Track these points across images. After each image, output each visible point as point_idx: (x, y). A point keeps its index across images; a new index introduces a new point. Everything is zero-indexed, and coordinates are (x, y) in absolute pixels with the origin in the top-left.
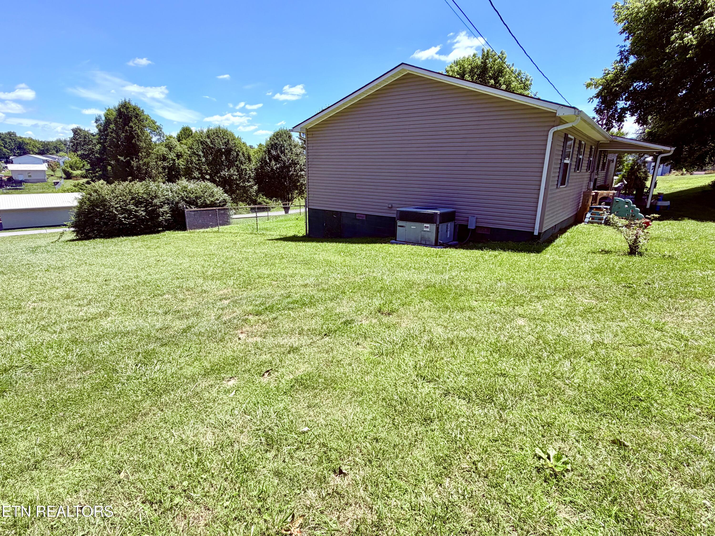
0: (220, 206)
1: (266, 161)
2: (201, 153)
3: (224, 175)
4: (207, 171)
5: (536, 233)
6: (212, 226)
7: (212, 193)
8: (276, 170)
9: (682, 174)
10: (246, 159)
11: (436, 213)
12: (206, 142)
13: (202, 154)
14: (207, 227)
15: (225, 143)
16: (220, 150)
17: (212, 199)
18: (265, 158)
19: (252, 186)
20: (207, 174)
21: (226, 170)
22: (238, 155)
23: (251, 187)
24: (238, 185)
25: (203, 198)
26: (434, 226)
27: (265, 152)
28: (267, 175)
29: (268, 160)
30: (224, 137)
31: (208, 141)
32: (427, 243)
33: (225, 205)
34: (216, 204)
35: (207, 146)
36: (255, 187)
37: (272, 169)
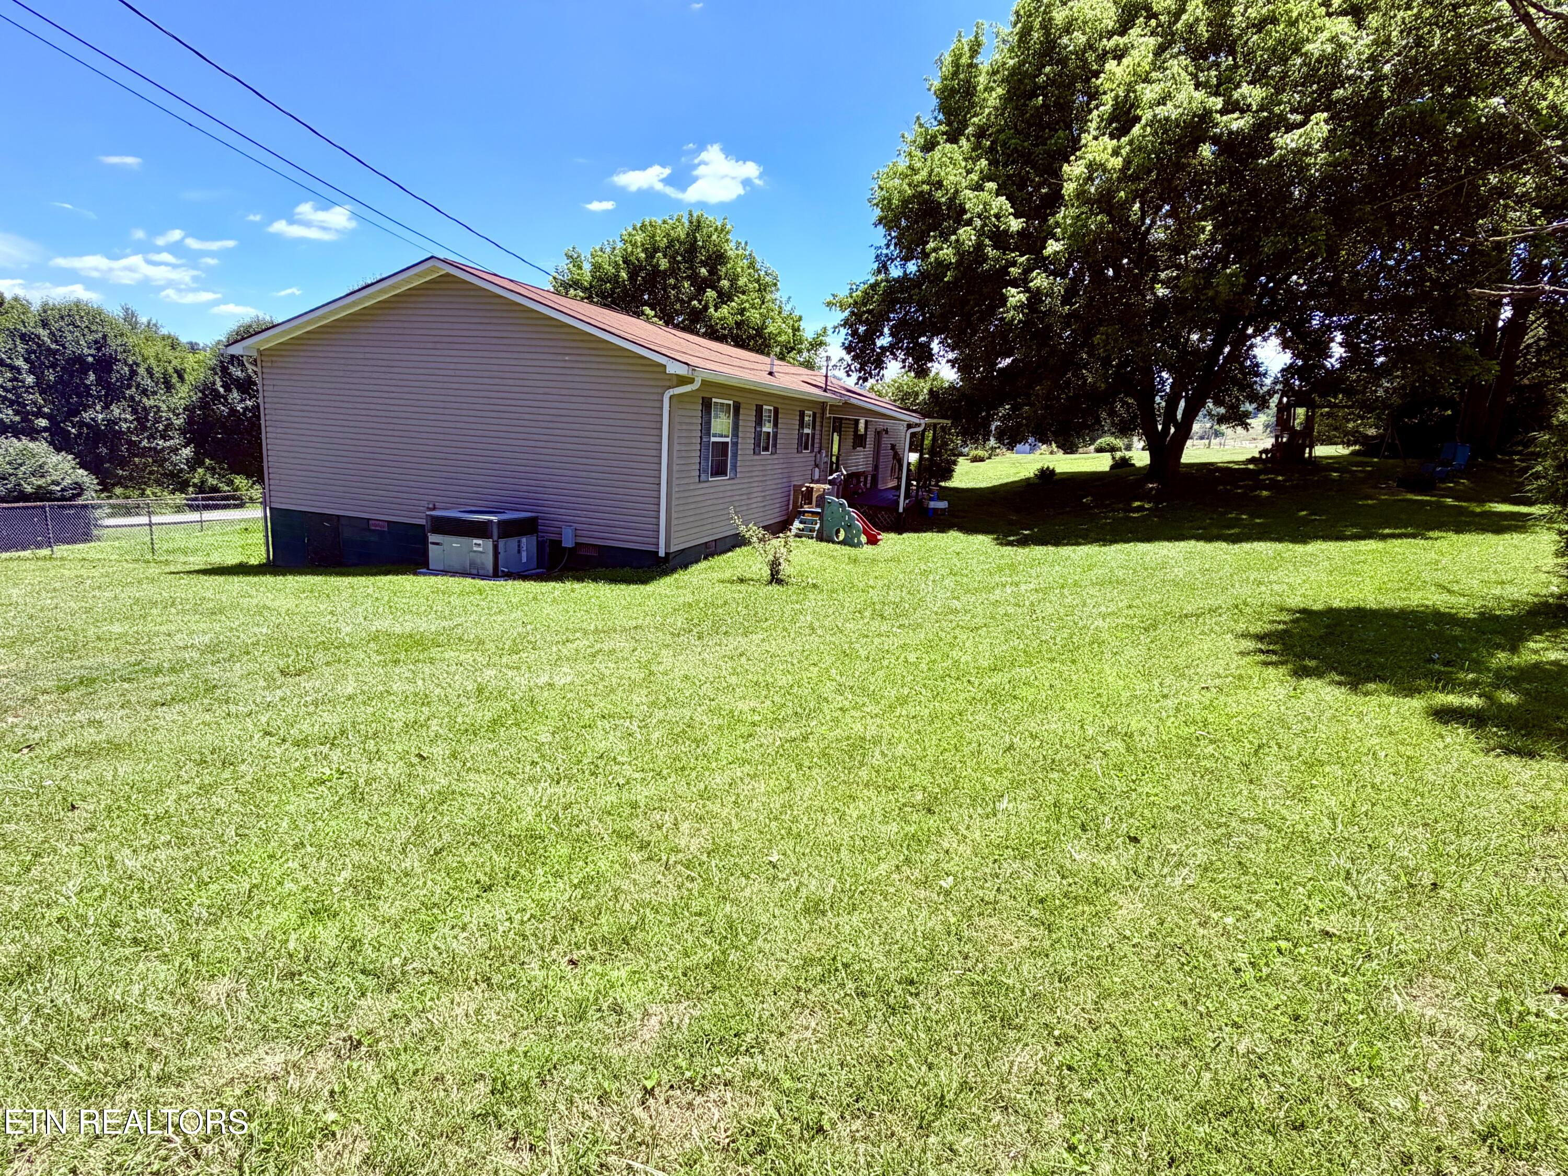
0: (63, 499)
1: (216, 391)
2: (20, 363)
3: (92, 419)
4: (40, 408)
5: (662, 553)
6: (39, 546)
7: (41, 466)
8: (244, 414)
9: (1052, 453)
10: (157, 384)
11: (491, 521)
12: (38, 337)
13: (25, 366)
14: (24, 549)
15: (96, 342)
16: (80, 359)
17: (41, 482)
18: (214, 383)
19: (177, 449)
20: (39, 414)
21: (98, 408)
22: (133, 373)
23: (175, 450)
24: (130, 443)
25: (13, 479)
26: (489, 543)
27: (213, 369)
28: (221, 422)
29: (222, 390)
30: (93, 328)
31: (44, 333)
32: (481, 572)
33: (79, 495)
34: (51, 492)
35: (39, 346)
36: (187, 452)
37: (233, 411)
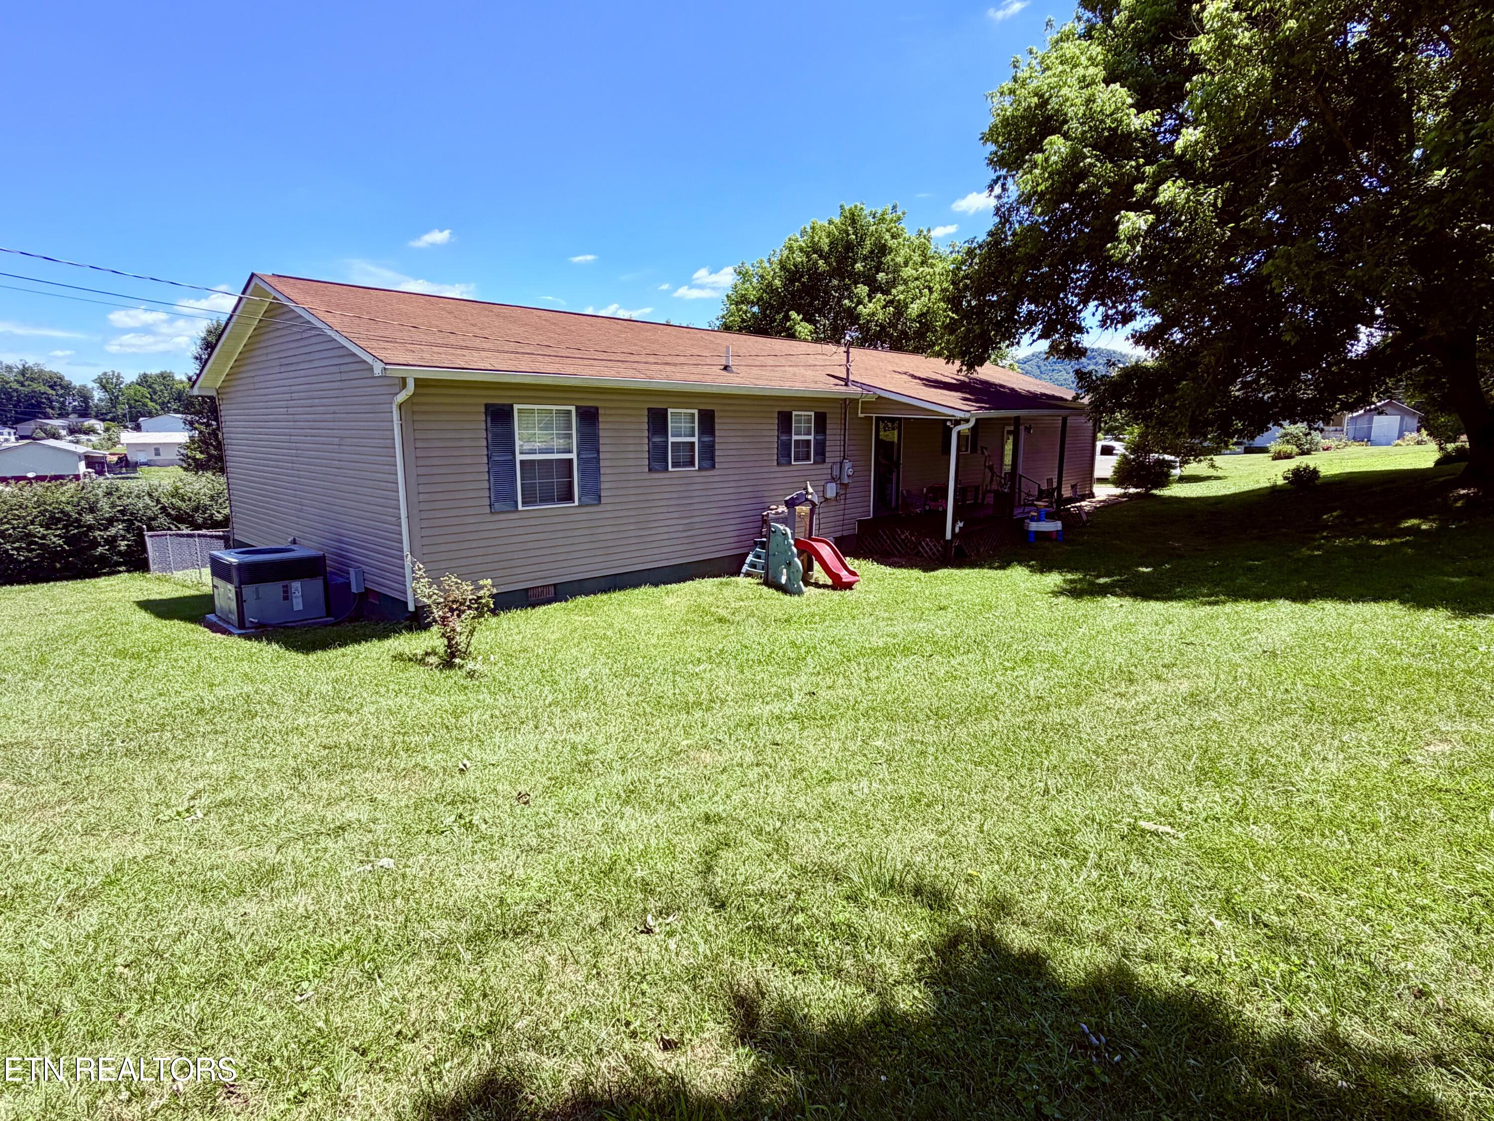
5: (411, 607)
11: (232, 564)
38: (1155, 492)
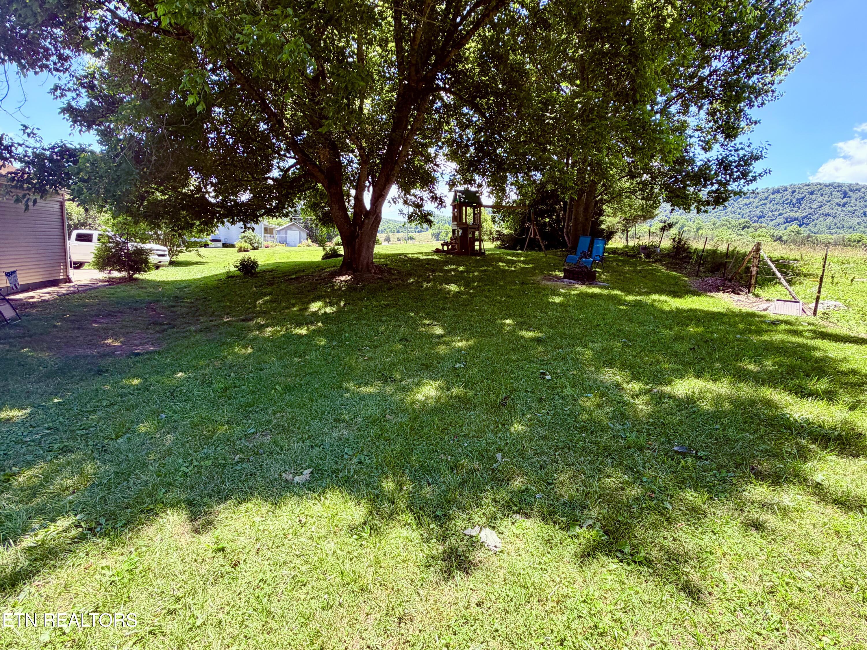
38: (137, 276)
